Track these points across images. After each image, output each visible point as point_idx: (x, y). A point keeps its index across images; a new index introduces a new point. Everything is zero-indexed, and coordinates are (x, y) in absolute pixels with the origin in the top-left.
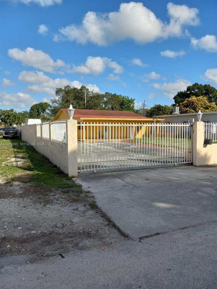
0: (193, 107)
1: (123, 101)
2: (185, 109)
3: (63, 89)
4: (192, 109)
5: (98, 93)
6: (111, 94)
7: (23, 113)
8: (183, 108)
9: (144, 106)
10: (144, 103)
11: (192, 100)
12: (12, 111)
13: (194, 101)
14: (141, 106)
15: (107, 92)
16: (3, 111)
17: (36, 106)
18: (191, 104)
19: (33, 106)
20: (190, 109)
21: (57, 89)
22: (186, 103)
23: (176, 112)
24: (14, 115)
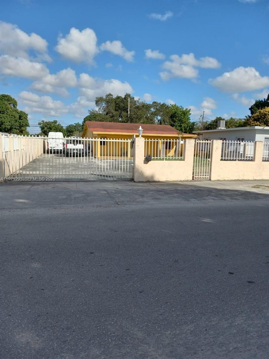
0: (265, 120)
1: (176, 112)
2: (255, 123)
3: (104, 97)
4: (263, 123)
5: (144, 102)
6: (160, 103)
7: (75, 125)
8: (252, 122)
9: (204, 119)
10: (203, 116)
11: (265, 112)
12: (56, 123)
13: (266, 113)
14: (200, 119)
15: (155, 101)
16: (46, 122)
17: (90, 118)
18: (263, 116)
19: (86, 117)
20: (260, 123)
21: (96, 98)
22: (258, 116)
23: (221, 127)
24: (56, 127)
